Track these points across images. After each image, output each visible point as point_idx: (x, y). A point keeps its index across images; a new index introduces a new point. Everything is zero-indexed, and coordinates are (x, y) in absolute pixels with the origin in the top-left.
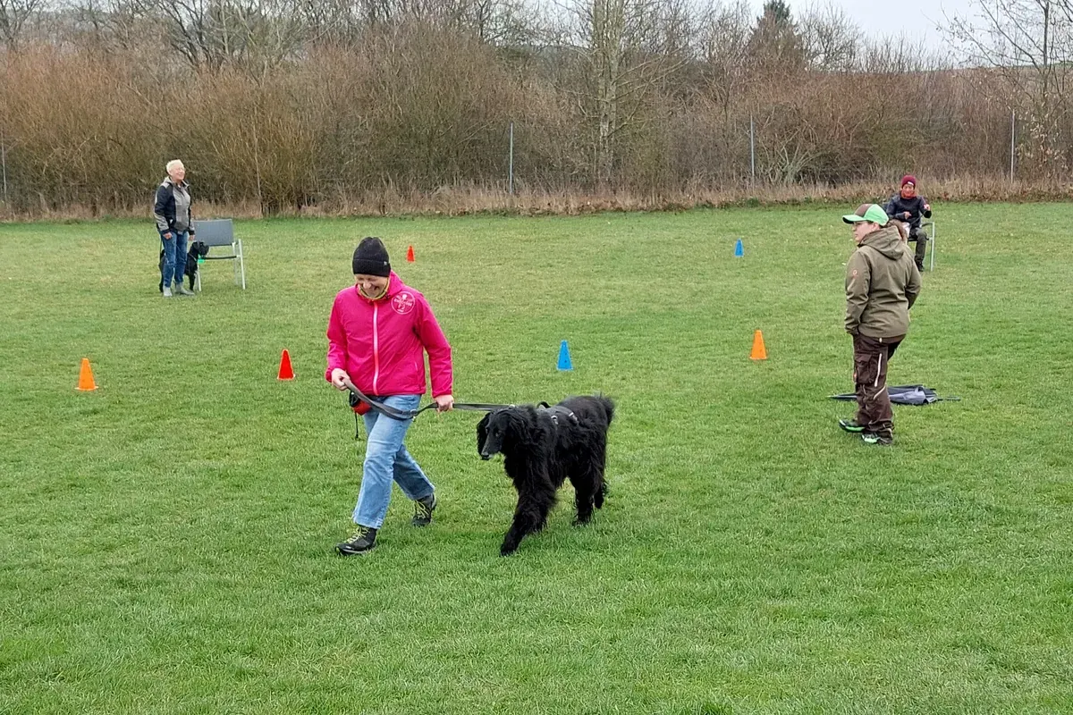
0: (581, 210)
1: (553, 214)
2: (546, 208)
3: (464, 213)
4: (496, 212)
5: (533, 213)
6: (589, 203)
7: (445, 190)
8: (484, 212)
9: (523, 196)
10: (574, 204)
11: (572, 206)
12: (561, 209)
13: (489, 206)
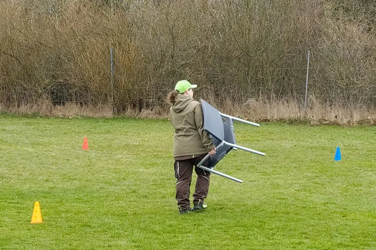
0: (361, 123)
1: (338, 125)
2: (333, 119)
3: (266, 121)
4: (292, 122)
5: (322, 123)
6: (369, 118)
7: (252, 101)
8: (281, 121)
9: (316, 109)
10: (357, 117)
11: (355, 119)
12: (345, 121)
13: (286, 116)
